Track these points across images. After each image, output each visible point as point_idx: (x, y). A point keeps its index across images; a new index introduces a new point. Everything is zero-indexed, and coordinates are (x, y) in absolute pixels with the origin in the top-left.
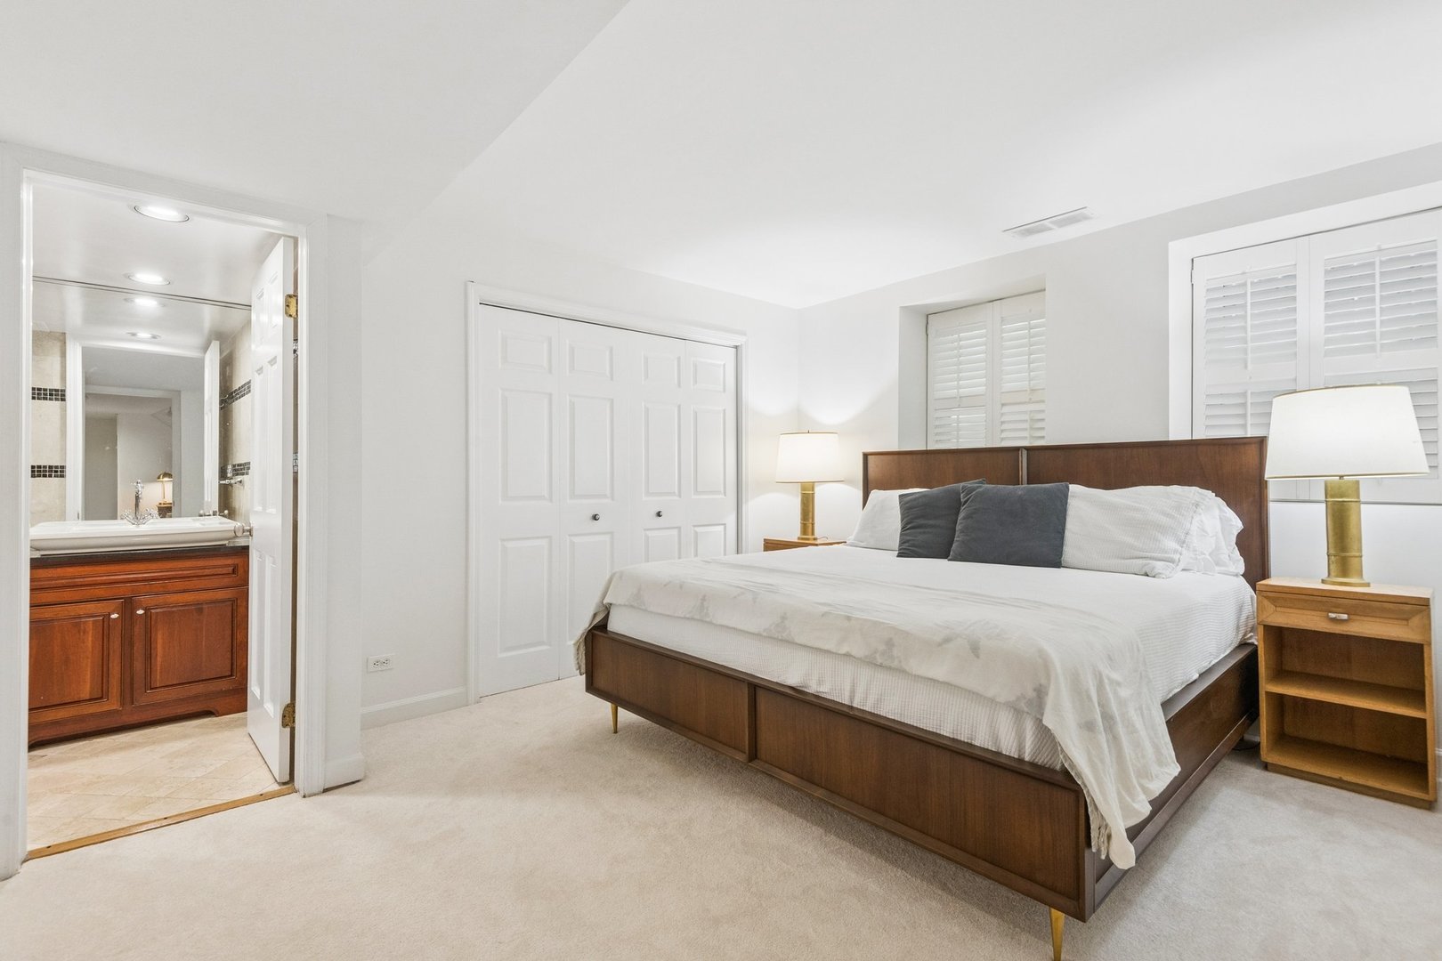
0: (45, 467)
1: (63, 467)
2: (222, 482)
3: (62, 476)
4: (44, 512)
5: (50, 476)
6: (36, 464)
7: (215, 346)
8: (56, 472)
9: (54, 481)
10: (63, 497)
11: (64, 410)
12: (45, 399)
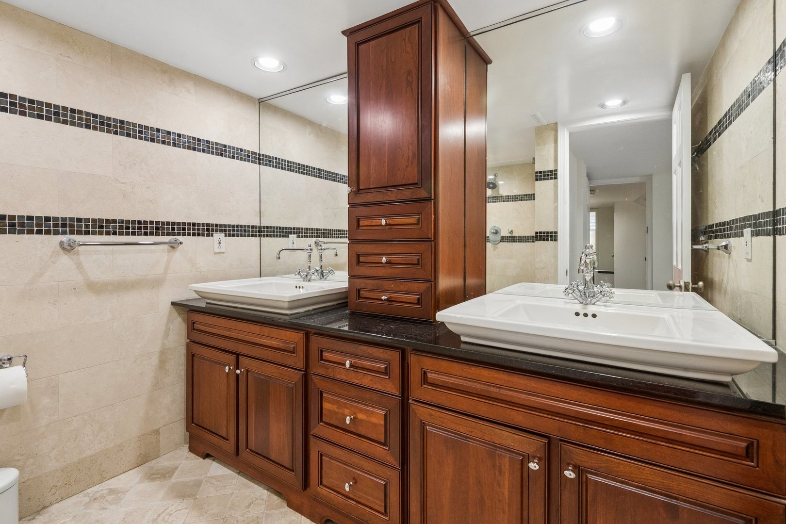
0: (544, 233)
1: (556, 233)
2: (695, 247)
3: (556, 240)
4: (544, 268)
5: (547, 240)
6: (538, 231)
7: (686, 80)
8: (551, 236)
9: (549, 244)
10: (556, 257)
11: (556, 186)
12: (544, 179)
